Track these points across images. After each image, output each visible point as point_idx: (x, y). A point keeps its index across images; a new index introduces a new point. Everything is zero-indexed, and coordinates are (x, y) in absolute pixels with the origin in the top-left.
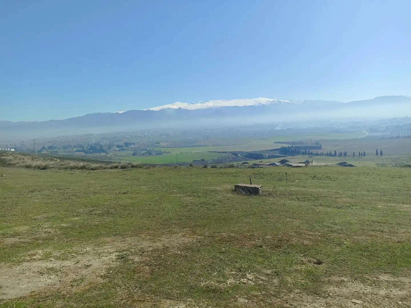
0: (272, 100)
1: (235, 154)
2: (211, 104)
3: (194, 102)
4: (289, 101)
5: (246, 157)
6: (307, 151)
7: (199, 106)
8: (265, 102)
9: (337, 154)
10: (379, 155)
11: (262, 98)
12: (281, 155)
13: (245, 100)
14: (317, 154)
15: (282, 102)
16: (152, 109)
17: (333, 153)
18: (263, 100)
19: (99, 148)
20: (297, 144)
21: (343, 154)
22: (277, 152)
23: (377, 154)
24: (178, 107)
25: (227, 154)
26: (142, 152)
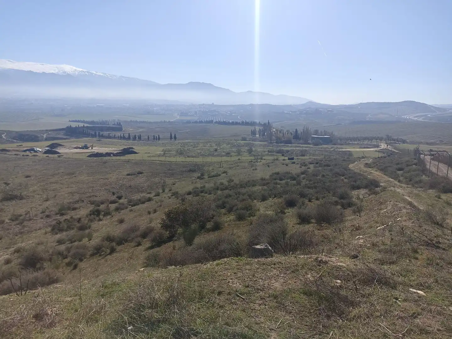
0: (81, 70)
4: (102, 74)
6: (97, 133)
8: (72, 71)
9: (132, 138)
10: (173, 140)
11: (68, 66)
12: (66, 137)
13: (43, 65)
14: (109, 137)
15: (93, 74)
17: (127, 136)
18: (68, 68)
20: (101, 124)
21: (137, 137)
22: (62, 133)
23: (171, 138)
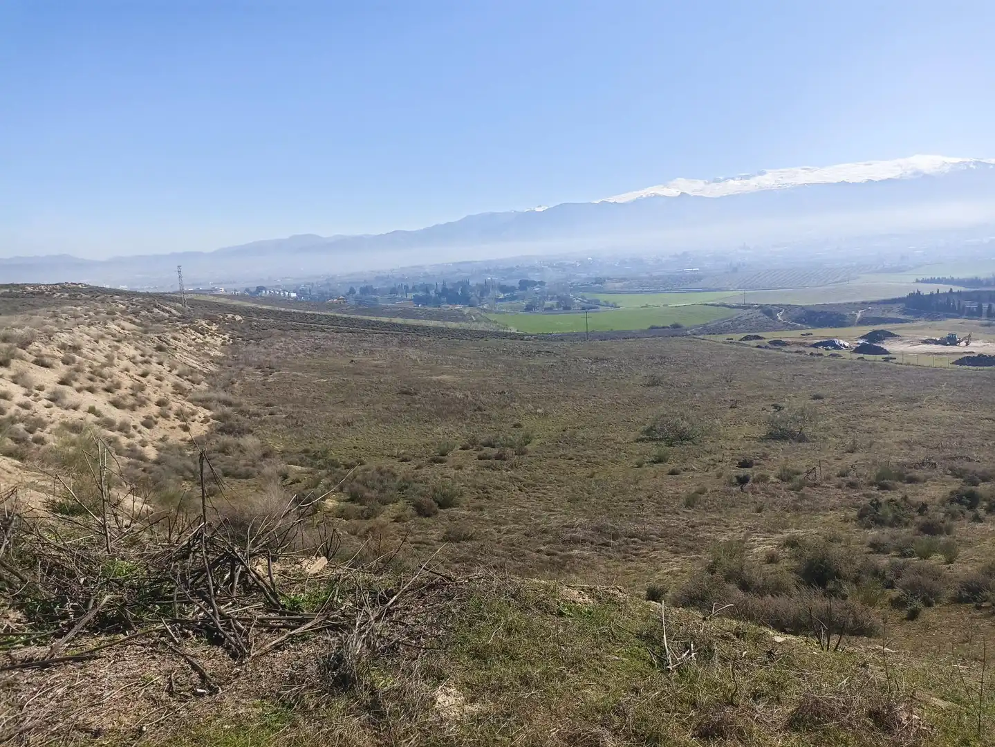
0: (959, 160)
1: (769, 311)
2: (768, 180)
3: (721, 178)
5: (798, 320)
6: (985, 306)
7: (733, 186)
12: (902, 317)
13: (870, 164)
16: (612, 200)
18: (927, 162)
19: (460, 292)
22: (896, 308)
24: (679, 193)
25: (749, 311)
26: (548, 303)
